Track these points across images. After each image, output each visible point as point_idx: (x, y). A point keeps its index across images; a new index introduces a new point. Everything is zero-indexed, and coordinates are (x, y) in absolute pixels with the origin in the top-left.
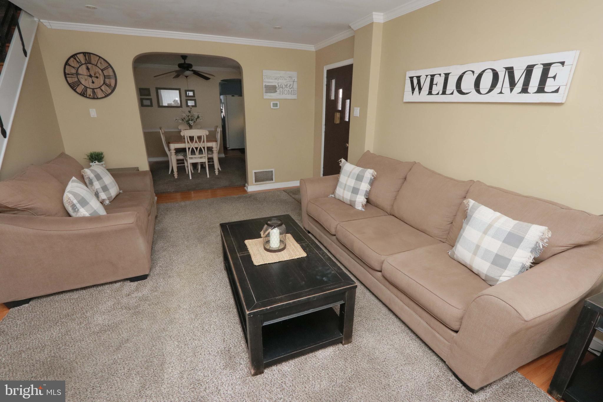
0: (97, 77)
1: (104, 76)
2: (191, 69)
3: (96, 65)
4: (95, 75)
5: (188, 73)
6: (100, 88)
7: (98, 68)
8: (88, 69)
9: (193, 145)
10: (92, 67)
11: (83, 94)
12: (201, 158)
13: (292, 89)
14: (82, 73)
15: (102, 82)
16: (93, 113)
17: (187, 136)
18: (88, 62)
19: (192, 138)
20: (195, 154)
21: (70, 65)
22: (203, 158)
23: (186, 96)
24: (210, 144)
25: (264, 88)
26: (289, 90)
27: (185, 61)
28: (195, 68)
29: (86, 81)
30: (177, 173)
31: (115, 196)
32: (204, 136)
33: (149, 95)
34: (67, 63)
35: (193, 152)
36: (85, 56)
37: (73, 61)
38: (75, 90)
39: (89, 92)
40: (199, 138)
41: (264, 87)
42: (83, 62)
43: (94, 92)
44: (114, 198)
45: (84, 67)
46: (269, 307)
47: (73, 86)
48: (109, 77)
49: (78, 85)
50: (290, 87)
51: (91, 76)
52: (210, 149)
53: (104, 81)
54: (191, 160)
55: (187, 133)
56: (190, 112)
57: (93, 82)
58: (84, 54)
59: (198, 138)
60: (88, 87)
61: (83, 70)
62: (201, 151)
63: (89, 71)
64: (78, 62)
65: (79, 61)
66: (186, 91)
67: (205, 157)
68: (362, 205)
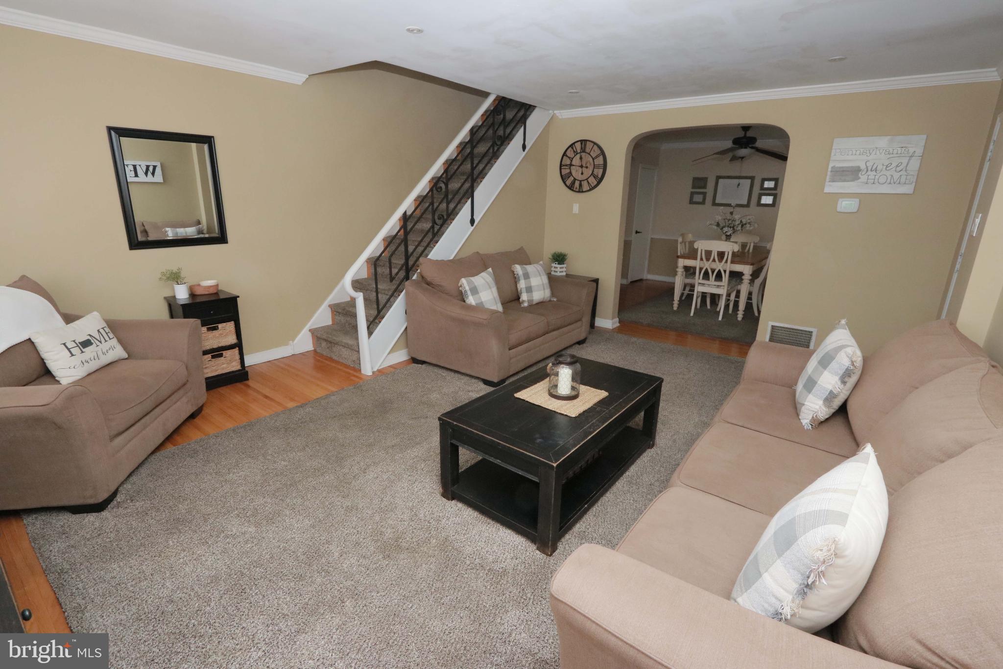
0: (587, 167)
1: (594, 165)
2: (750, 146)
3: (589, 154)
4: (586, 164)
5: (743, 152)
6: (587, 179)
7: (590, 156)
8: (581, 158)
9: (707, 265)
10: (585, 156)
11: (571, 187)
12: (718, 286)
13: (903, 173)
14: (574, 164)
15: (591, 172)
16: (576, 209)
17: (702, 250)
18: (583, 150)
19: (708, 253)
20: (709, 280)
21: (567, 156)
22: (722, 287)
23: (762, 188)
24: (738, 268)
25: (829, 173)
26: (892, 176)
27: (745, 133)
28: (759, 144)
29: (576, 173)
30: (678, 303)
31: (537, 301)
32: (728, 252)
33: (705, 187)
34: (565, 154)
35: (706, 276)
36: (582, 144)
37: (571, 151)
38: (565, 183)
39: (577, 184)
40: (721, 255)
41: (830, 169)
42: (579, 151)
43: (581, 185)
44: (537, 304)
45: (578, 156)
46: (455, 423)
47: (564, 178)
48: (598, 167)
49: (569, 177)
50: (899, 169)
51: (582, 166)
52: (736, 276)
53: (593, 171)
54: (703, 287)
55: (702, 245)
56: (732, 213)
57: (582, 174)
58: (581, 141)
59: (718, 255)
60: (577, 179)
61: (576, 161)
62: (719, 277)
63: (581, 161)
64: (574, 152)
65: (575, 150)
66: (764, 180)
67: (724, 286)
68: (813, 417)
